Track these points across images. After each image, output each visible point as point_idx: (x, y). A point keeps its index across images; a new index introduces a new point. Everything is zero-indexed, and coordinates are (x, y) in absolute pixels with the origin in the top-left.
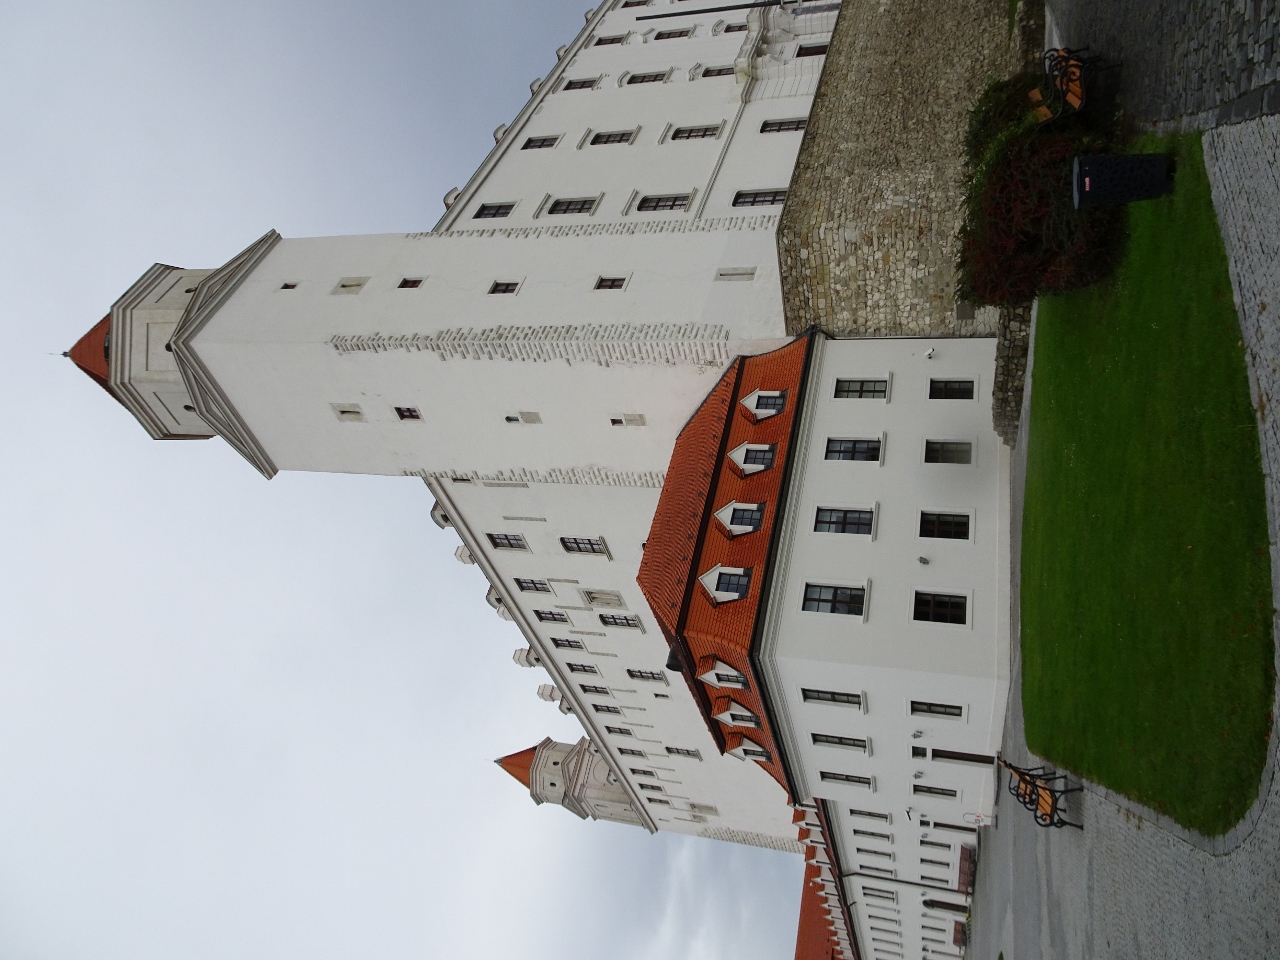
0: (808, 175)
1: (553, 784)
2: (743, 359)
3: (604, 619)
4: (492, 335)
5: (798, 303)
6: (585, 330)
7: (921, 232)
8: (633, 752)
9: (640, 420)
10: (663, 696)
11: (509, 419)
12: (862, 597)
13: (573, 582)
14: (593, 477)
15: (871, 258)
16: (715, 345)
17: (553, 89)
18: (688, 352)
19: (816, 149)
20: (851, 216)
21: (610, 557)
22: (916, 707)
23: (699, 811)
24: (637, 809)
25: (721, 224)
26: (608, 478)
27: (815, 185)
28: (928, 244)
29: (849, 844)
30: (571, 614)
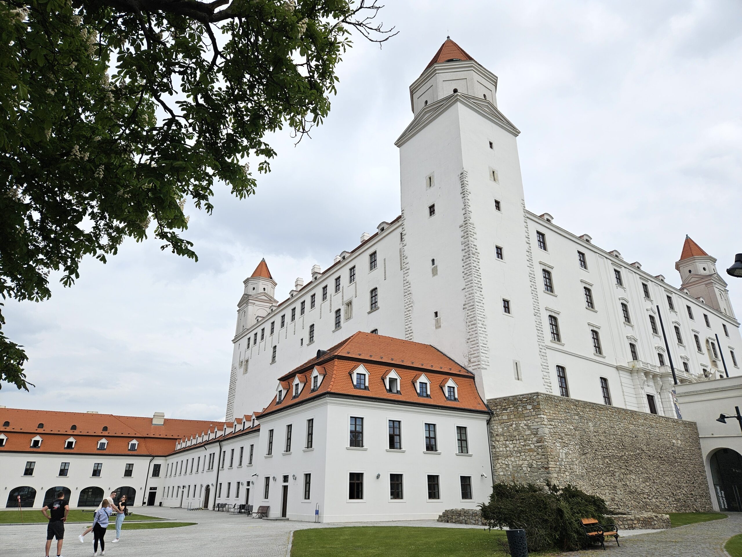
0: (572, 407)
1: (254, 289)
2: (473, 378)
3: (338, 311)
4: (474, 250)
5: (504, 405)
6: (481, 296)
7: (546, 468)
8: (273, 329)
9: (438, 326)
10: (302, 343)
11: (433, 260)
12: (359, 446)
13: (356, 295)
14: (408, 304)
15: (530, 442)
16: (479, 363)
17: (614, 263)
18: (474, 349)
19: (587, 410)
20: (552, 431)
21: (369, 313)
22: (308, 476)
23: (245, 364)
24: (244, 333)
25: (544, 361)
26: (408, 311)
27: (567, 411)
28: (540, 472)
29: (236, 445)
30: (340, 294)
